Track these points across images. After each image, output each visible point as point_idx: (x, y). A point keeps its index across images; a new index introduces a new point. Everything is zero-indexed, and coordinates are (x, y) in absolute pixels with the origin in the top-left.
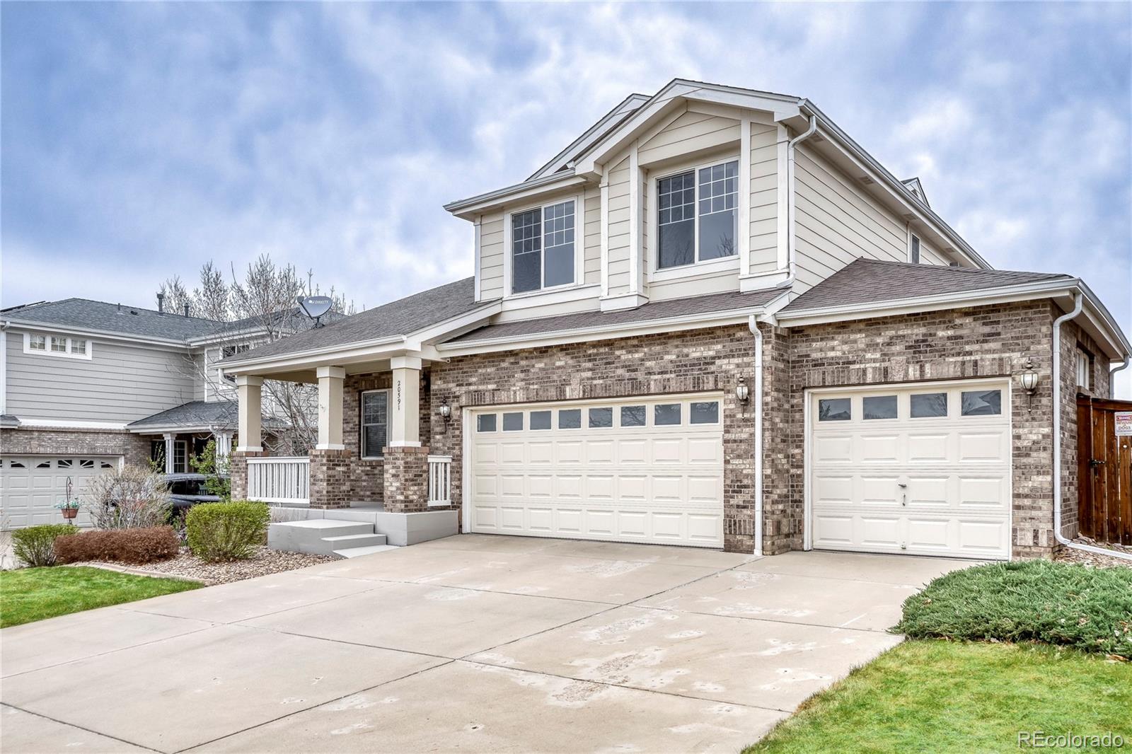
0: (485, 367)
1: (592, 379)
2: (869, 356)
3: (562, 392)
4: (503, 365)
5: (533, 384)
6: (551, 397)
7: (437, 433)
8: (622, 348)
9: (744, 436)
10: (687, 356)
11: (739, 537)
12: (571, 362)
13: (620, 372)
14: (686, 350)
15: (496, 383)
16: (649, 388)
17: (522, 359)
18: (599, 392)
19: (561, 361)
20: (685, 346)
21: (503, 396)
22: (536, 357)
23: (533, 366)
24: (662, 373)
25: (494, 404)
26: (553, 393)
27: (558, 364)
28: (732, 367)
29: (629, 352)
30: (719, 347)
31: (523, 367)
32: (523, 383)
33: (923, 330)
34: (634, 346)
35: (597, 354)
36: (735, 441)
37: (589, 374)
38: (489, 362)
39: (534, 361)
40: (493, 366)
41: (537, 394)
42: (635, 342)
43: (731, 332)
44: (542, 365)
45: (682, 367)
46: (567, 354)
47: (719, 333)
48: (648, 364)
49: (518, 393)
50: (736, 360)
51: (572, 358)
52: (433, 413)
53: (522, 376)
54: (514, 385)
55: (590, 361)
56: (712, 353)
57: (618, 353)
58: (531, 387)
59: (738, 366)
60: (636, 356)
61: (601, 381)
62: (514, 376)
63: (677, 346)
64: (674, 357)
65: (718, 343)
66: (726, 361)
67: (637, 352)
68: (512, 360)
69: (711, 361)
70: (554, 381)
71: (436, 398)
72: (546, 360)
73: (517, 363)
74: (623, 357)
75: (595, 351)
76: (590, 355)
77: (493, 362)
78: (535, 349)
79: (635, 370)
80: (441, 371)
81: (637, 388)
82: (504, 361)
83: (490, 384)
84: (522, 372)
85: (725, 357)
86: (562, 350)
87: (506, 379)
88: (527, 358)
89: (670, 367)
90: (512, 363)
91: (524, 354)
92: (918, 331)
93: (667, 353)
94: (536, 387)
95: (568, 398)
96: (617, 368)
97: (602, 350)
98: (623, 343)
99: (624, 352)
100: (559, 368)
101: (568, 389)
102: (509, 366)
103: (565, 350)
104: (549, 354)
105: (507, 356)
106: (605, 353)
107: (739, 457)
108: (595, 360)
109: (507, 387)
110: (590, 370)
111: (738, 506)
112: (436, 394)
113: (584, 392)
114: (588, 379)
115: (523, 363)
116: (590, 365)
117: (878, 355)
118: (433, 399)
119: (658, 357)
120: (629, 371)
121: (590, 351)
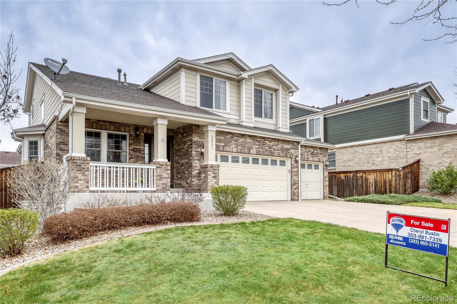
0: (219, 136)
1: (259, 148)
2: (305, 154)
3: (250, 151)
4: (227, 137)
5: (239, 146)
6: (246, 152)
7: (196, 160)
8: (267, 140)
9: (296, 170)
10: (284, 147)
11: (295, 197)
12: (252, 141)
13: (267, 148)
14: (283, 145)
15: (224, 143)
16: (275, 154)
17: (235, 136)
18: (261, 153)
19: (249, 140)
20: (283, 144)
21: (228, 149)
22: (240, 137)
23: (239, 140)
24: (278, 150)
25: (223, 151)
26: (246, 151)
27: (248, 141)
28: (293, 152)
29: (269, 142)
30: (291, 146)
31: (235, 139)
32: (235, 145)
33: (313, 150)
34: (271, 141)
35: (260, 141)
36: (294, 172)
37: (258, 147)
38: (221, 134)
39: (239, 138)
40: (223, 136)
41: (241, 150)
42: (271, 140)
43: (293, 143)
44: (242, 140)
45: (283, 150)
46: (251, 138)
47: (291, 142)
48: (274, 147)
49: (234, 149)
50: (294, 150)
51: (252, 140)
52: (193, 151)
53: (235, 142)
54: (232, 145)
55: (258, 142)
56: (289, 147)
57: (266, 142)
58: (238, 147)
59: (295, 152)
60: (271, 144)
61: (261, 150)
62: (231, 142)
63: (281, 144)
64: (281, 146)
65: (290, 145)
66: (292, 150)
67: (271, 143)
68: (231, 136)
69: (289, 149)
70: (246, 147)
71: (195, 144)
72: (244, 139)
73: (233, 137)
74: (268, 143)
75: (260, 140)
76: (258, 141)
77: (223, 135)
78: (240, 134)
79: (271, 148)
80: (198, 133)
81: (272, 154)
82: (227, 135)
83: (222, 143)
84: (235, 141)
85: (292, 149)
86: (249, 137)
87: (228, 142)
88: (237, 136)
89: (280, 149)
90: (231, 137)
91: (236, 135)
92: (312, 150)
93: (279, 145)
94: (240, 147)
95: (251, 153)
96: (266, 146)
97: (262, 140)
98: (268, 139)
99: (268, 142)
100: (248, 142)
101: (252, 150)
102: (229, 138)
103: (250, 137)
104: (245, 137)
105: (229, 134)
106: (263, 141)
107: (295, 176)
108: (260, 142)
109: (229, 146)
110: (258, 145)
111: (295, 189)
112: (195, 143)
113: (257, 152)
114: (257, 148)
115: (235, 138)
116: (258, 144)
117: (306, 154)
118: (194, 144)
119: (276, 145)
120: (269, 148)
121: (258, 139)
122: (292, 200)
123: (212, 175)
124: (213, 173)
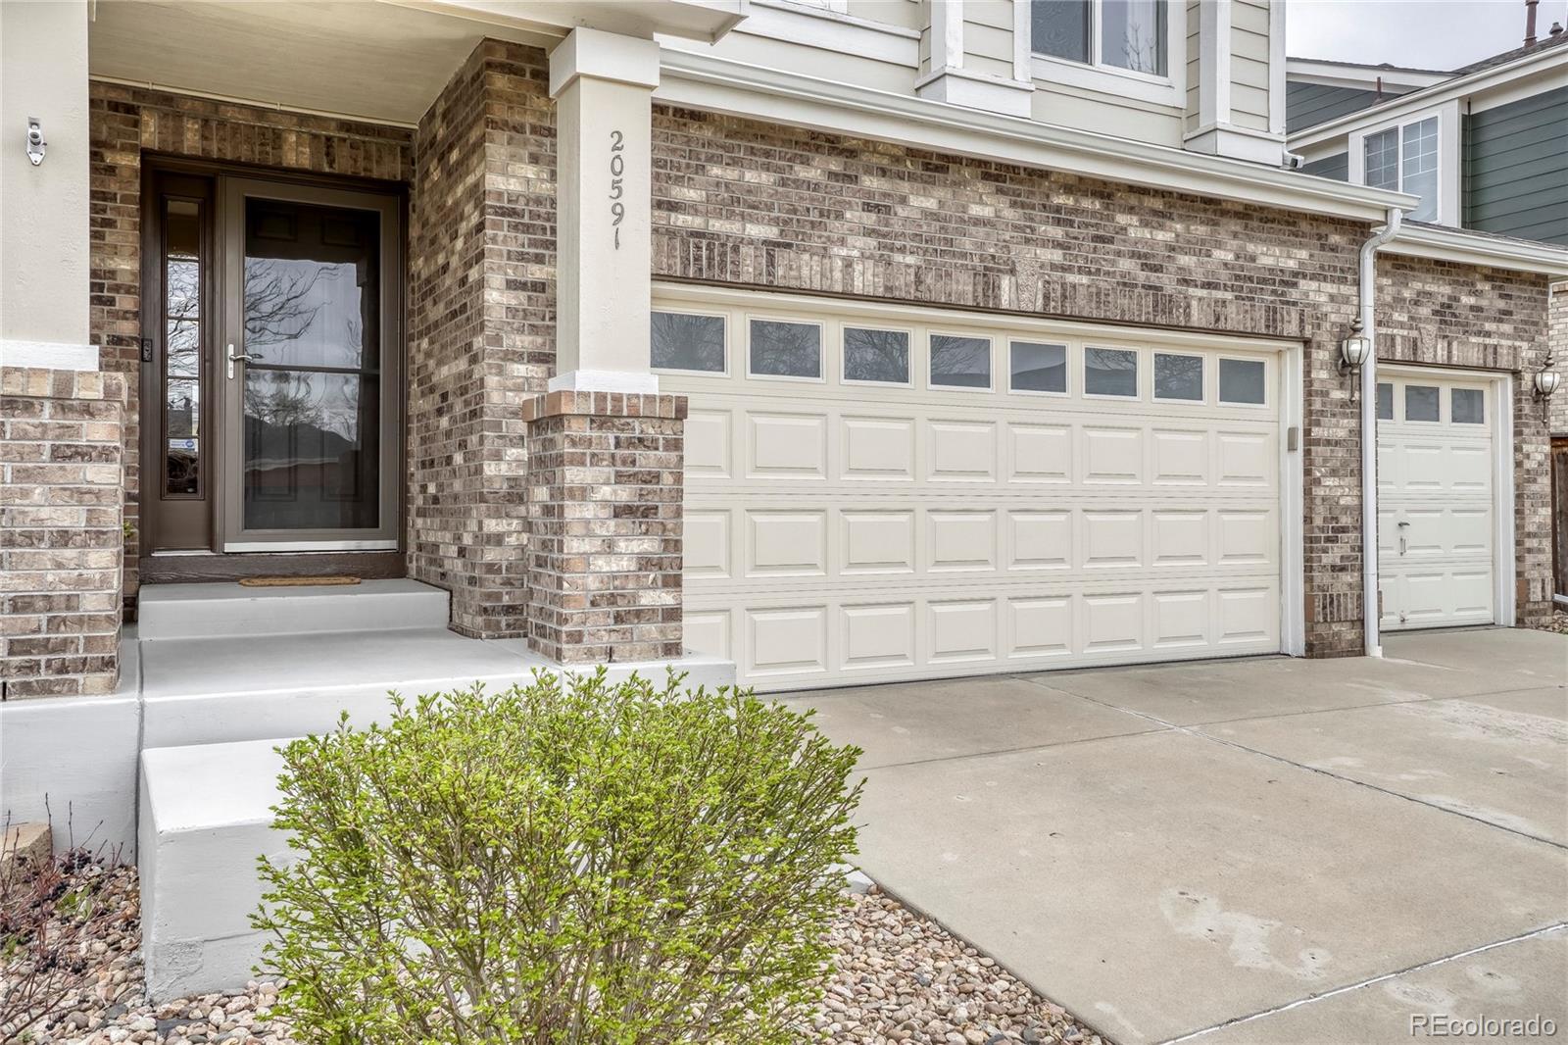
0: (734, 162)
1: (1064, 269)
2: (1396, 316)
3: (991, 288)
4: (802, 172)
5: (902, 250)
6: (962, 294)
7: (516, 356)
8: (1131, 210)
9: (1341, 434)
10: (1253, 259)
11: (1336, 627)
12: (1010, 214)
13: (1126, 265)
14: (1251, 248)
15: (776, 221)
16: (1188, 315)
17: (868, 171)
18: (1082, 305)
19: (985, 204)
20: (1251, 239)
21: (807, 268)
22: (911, 177)
23: (903, 200)
24: (1208, 285)
25: (770, 288)
26: (964, 286)
27: (975, 210)
28: (1323, 298)
29: (1145, 224)
30: (1304, 254)
31: (870, 194)
32: (872, 242)
33: (1447, 290)
34: (1155, 213)
35: (1075, 211)
36: (1328, 442)
37: (1057, 256)
38: (752, 151)
39: (905, 187)
40: (767, 168)
41: (919, 281)
42: (1158, 204)
43: (1324, 229)
44: (931, 204)
45: (1245, 281)
46: (1000, 191)
47: (1304, 226)
48: (1184, 260)
49: (858, 267)
50: (1330, 288)
51: (1013, 205)
52: (496, 280)
53: (869, 220)
54: (842, 242)
55: (1058, 222)
56: (1292, 264)
57: (1122, 219)
58: (898, 258)
59: (1332, 298)
60: (1161, 236)
61: (1085, 280)
62: (839, 216)
63: (1235, 235)
64: (1230, 257)
65: (1302, 246)
66: (1314, 285)
67: (1161, 227)
68: (835, 165)
69: (1291, 280)
70: (964, 255)
71: (516, 227)
72: (941, 193)
73: (853, 179)
74: (1132, 233)
75: (1070, 201)
76: (1058, 209)
77: (767, 154)
78: (912, 152)
79: (1157, 269)
80: (535, 130)
81: (1164, 315)
82: (806, 162)
83: (757, 221)
84: (868, 207)
85: (1313, 277)
86: (986, 176)
87: (814, 216)
88: (883, 172)
89: (1224, 276)
90: (832, 175)
91: (875, 160)
92: (1442, 290)
93: (1219, 245)
94: (910, 260)
95: (1004, 304)
96: (1119, 254)
97: (1087, 203)
98: (1133, 200)
99: (1135, 220)
100: (978, 222)
101: (1006, 282)
102: (823, 179)
103: (997, 178)
104: (950, 177)
105: (818, 149)
106: (1094, 214)
107: (1334, 473)
108: (1071, 223)
109: (816, 243)
110: (1057, 245)
111: (1334, 568)
112: (513, 213)
113: (1046, 297)
114: (1054, 267)
115: (871, 183)
116: (1058, 233)
117: (1404, 318)
118: (496, 226)
119: (1201, 249)
120: (1145, 267)
121: (1060, 200)
122: (1314, 650)
123: (606, 492)
124: (620, 478)
